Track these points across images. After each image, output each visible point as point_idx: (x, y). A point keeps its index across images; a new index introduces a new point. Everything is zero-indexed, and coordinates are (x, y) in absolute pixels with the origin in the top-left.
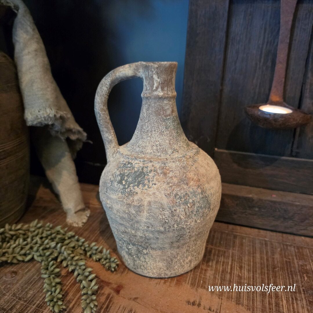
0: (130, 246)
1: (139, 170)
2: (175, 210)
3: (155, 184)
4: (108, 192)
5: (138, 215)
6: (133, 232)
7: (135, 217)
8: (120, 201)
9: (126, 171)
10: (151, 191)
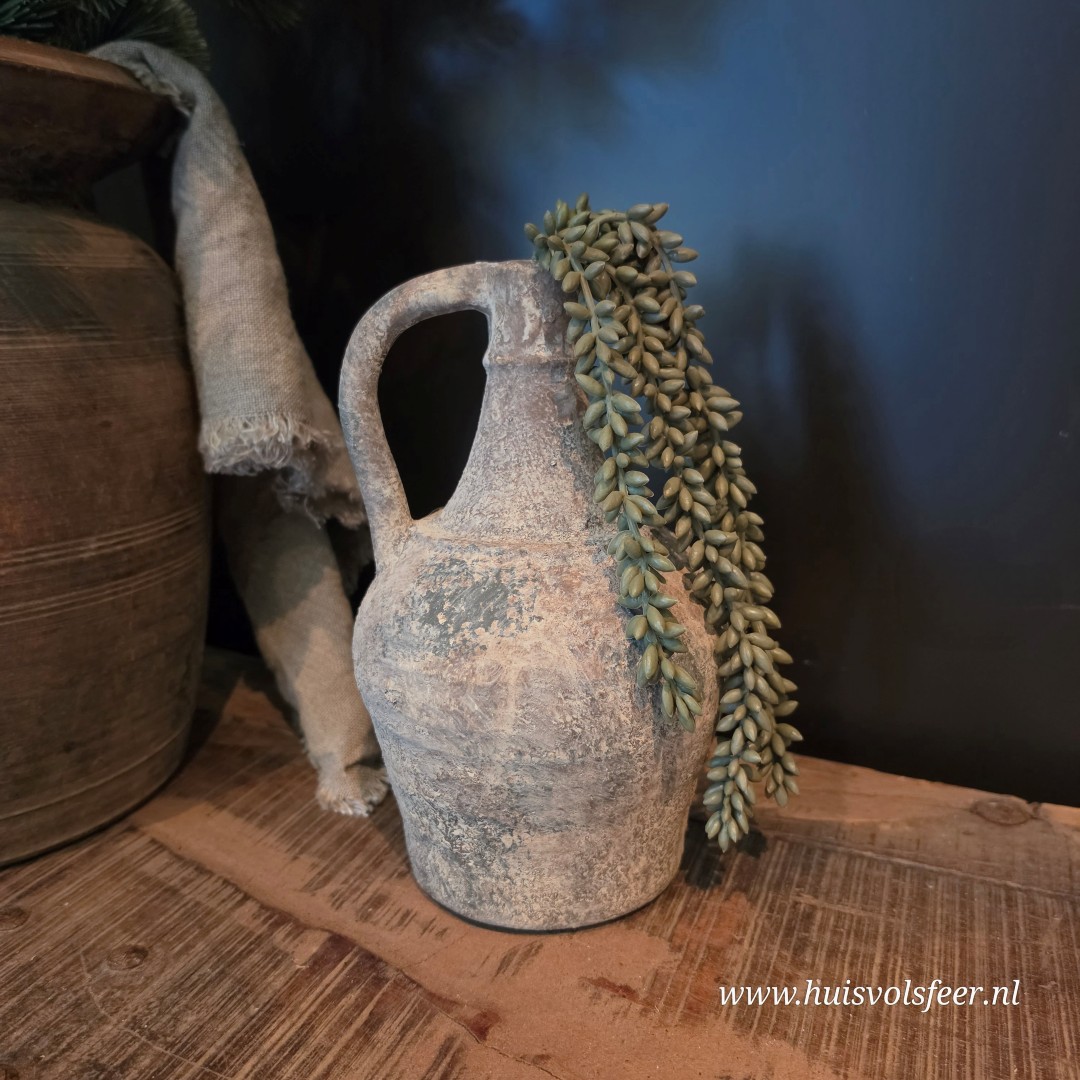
0: (460, 827)
1: (488, 578)
2: (602, 695)
3: (540, 619)
4: (388, 654)
5: (490, 717)
6: (471, 775)
7: (480, 723)
8: (431, 676)
9: (445, 585)
10: (528, 640)
